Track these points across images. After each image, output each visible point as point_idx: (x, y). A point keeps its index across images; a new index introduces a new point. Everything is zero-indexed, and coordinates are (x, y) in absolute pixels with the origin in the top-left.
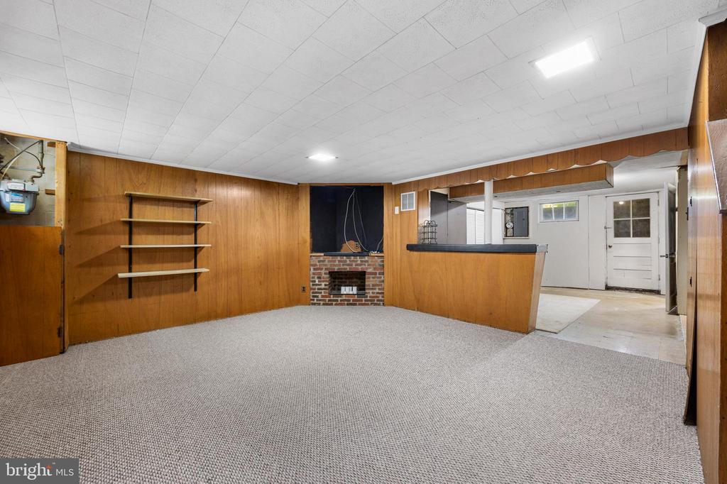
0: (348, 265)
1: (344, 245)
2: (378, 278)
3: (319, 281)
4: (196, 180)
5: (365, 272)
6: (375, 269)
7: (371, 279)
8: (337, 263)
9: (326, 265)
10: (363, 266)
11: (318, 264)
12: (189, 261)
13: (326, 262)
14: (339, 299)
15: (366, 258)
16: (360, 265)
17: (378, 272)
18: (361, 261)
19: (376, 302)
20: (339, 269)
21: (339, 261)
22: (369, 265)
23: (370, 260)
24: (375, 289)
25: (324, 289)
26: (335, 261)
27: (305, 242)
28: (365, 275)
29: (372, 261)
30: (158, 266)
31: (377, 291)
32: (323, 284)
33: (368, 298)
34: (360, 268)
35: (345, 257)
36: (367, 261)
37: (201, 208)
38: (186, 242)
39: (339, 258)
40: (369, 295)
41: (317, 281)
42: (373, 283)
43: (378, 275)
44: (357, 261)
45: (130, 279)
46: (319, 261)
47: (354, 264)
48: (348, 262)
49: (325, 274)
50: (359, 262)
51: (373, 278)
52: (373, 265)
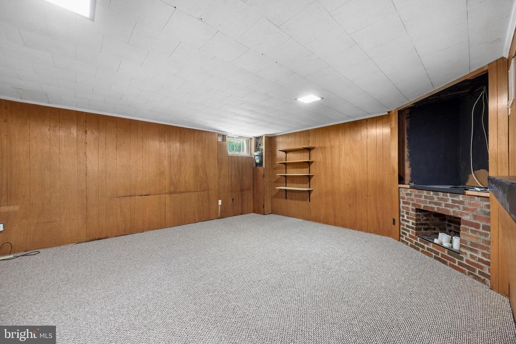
0: (436, 204)
1: (470, 175)
2: (481, 234)
3: (407, 217)
4: (309, 136)
5: (460, 218)
6: (475, 217)
7: (470, 233)
8: (423, 199)
9: (412, 200)
10: (456, 209)
11: (406, 197)
12: (307, 183)
13: (413, 197)
14: (426, 246)
15: (461, 198)
16: (452, 207)
17: (481, 224)
18: (453, 201)
19: (477, 274)
20: (425, 206)
21: (426, 197)
22: (465, 209)
23: (467, 201)
24: (476, 251)
25: (412, 228)
26: (420, 196)
27: (394, 172)
28: (459, 224)
29: (469, 204)
30: (295, 185)
31: (480, 256)
32: (411, 221)
33: (464, 262)
34: (451, 212)
35: (432, 193)
36: (462, 203)
37: (312, 152)
38: (304, 172)
39: (425, 193)
40: (465, 258)
41: (406, 216)
42: (474, 241)
43: (481, 230)
44: (446, 200)
45: (286, 190)
46: (407, 194)
47: (443, 203)
48: (436, 200)
49: (412, 210)
50: (450, 202)
51: (472, 231)
52: (473, 210)
